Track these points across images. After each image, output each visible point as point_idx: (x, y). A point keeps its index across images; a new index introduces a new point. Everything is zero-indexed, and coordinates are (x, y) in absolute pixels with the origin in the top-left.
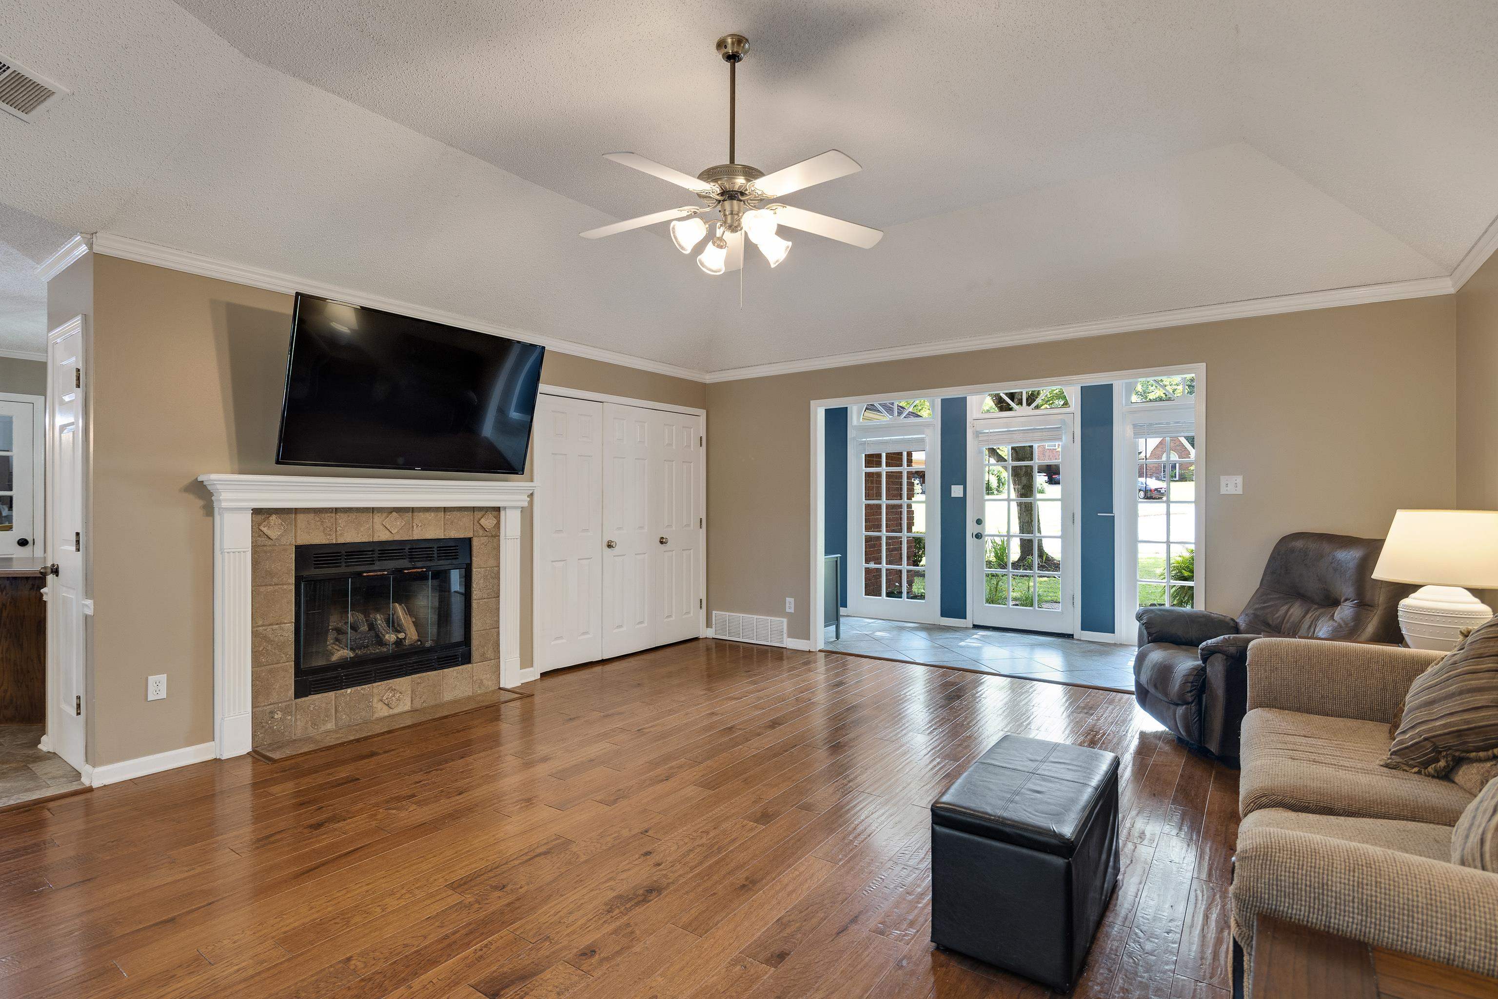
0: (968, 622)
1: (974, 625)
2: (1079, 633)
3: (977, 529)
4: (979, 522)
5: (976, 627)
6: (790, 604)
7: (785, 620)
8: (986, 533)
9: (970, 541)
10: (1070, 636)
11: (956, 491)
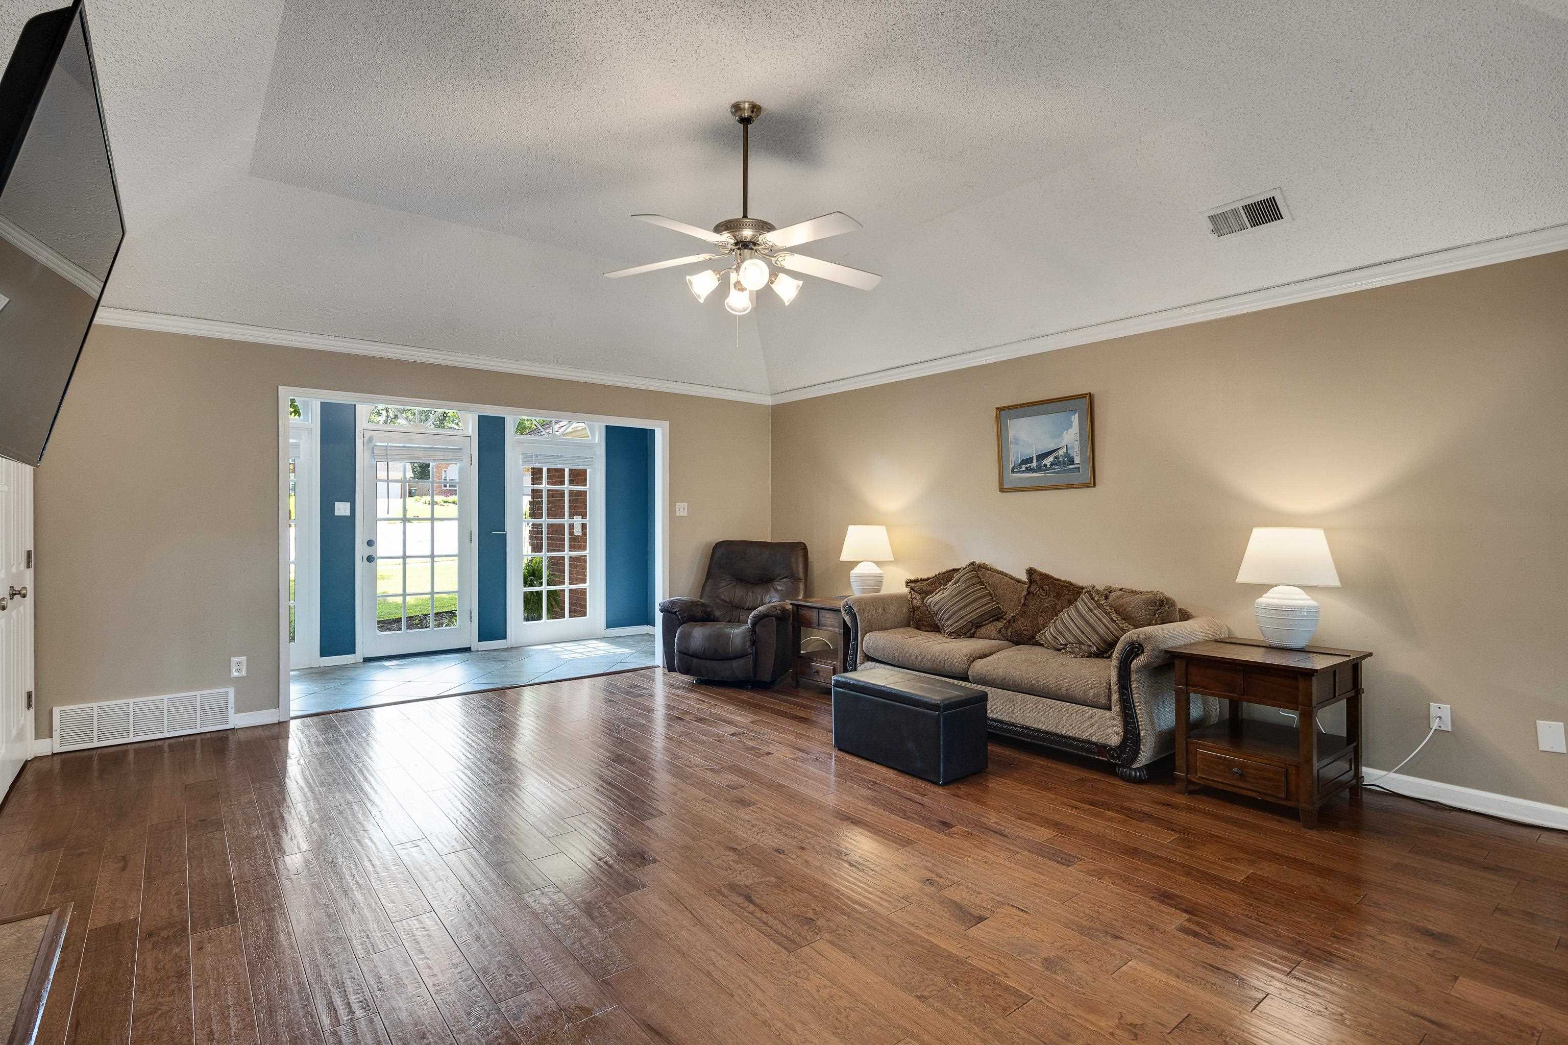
0: (358, 657)
1: (364, 659)
2: (476, 645)
3: (368, 551)
4: (370, 543)
5: (367, 660)
6: (239, 667)
7: (231, 691)
8: (379, 555)
9: (360, 565)
10: (468, 650)
11: (342, 509)
